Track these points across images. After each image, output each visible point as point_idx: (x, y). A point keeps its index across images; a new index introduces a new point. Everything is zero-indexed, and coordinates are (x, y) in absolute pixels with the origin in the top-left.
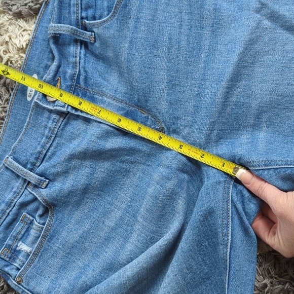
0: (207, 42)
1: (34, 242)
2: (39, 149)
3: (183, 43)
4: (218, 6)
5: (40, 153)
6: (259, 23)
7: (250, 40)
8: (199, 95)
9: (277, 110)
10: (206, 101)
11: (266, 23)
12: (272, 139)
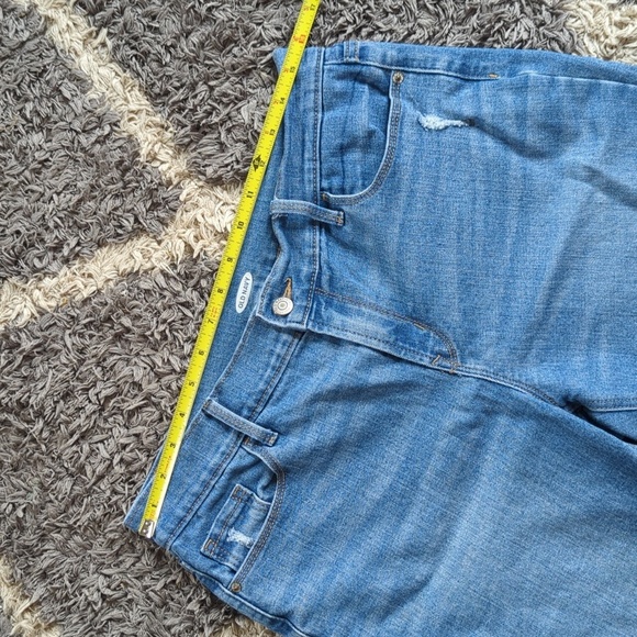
0: (514, 223)
1: (255, 529)
2: (261, 386)
3: (480, 225)
4: (528, 171)
5: (263, 392)
6: (591, 197)
7: (579, 221)
8: (506, 299)
9: (621, 319)
10: (518, 306)
11: (600, 196)
12: (618, 361)
